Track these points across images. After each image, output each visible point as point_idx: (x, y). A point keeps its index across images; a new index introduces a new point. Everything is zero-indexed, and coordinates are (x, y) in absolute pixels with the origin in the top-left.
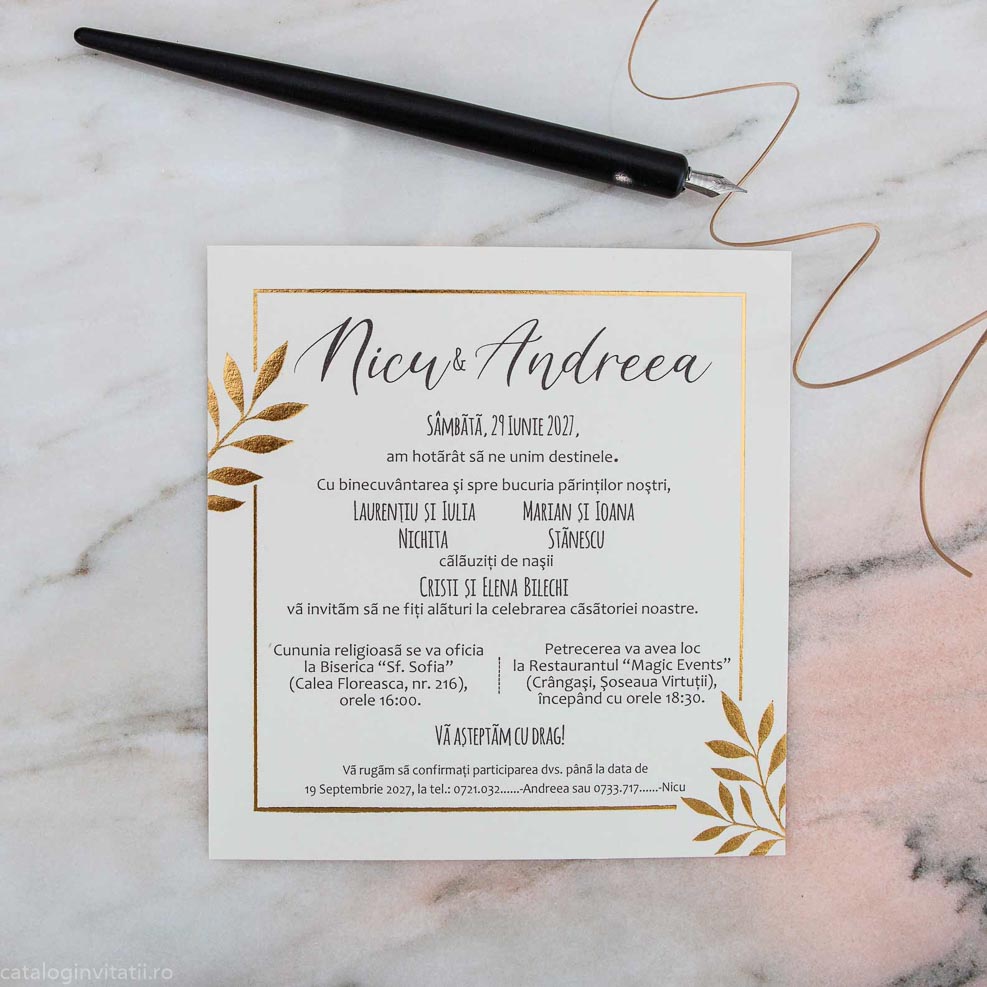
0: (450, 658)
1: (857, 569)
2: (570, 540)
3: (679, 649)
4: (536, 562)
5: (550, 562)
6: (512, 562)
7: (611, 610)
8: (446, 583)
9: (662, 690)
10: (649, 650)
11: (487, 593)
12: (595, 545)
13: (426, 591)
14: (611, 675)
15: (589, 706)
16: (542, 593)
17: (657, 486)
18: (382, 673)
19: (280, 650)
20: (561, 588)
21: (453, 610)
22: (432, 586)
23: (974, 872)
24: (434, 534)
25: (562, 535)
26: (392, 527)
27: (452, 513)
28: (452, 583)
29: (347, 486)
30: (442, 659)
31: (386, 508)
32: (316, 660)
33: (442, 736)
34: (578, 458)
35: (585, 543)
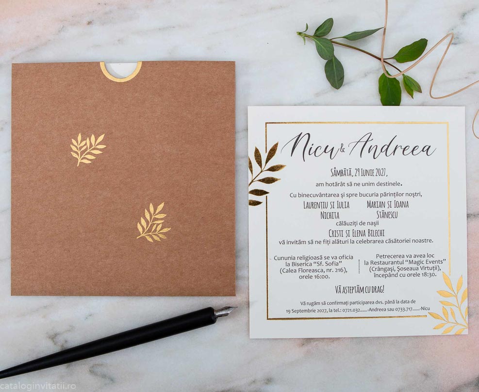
0: (340, 260)
2: (385, 215)
3: (426, 256)
4: (372, 224)
5: (378, 223)
6: (364, 224)
7: (401, 241)
8: (339, 232)
9: (420, 271)
10: (415, 256)
11: (354, 235)
12: (394, 217)
13: (331, 235)
14: (401, 266)
15: (393, 278)
16: (375, 235)
17: (417, 195)
18: (315, 266)
19: (276, 258)
20: (382, 233)
21: (341, 242)
22: (334, 233)
24: (334, 213)
25: (382, 213)
26: (318, 211)
27: (340, 205)
28: (341, 232)
29: (301, 195)
30: (338, 261)
31: (316, 204)
32: (290, 262)
33: (338, 290)
34: (387, 184)
35: (390, 216)
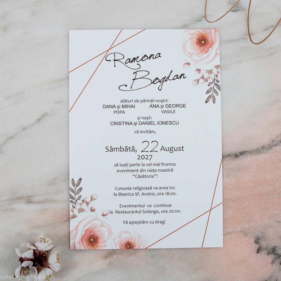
1: (238, 155)
23: (277, 251)
